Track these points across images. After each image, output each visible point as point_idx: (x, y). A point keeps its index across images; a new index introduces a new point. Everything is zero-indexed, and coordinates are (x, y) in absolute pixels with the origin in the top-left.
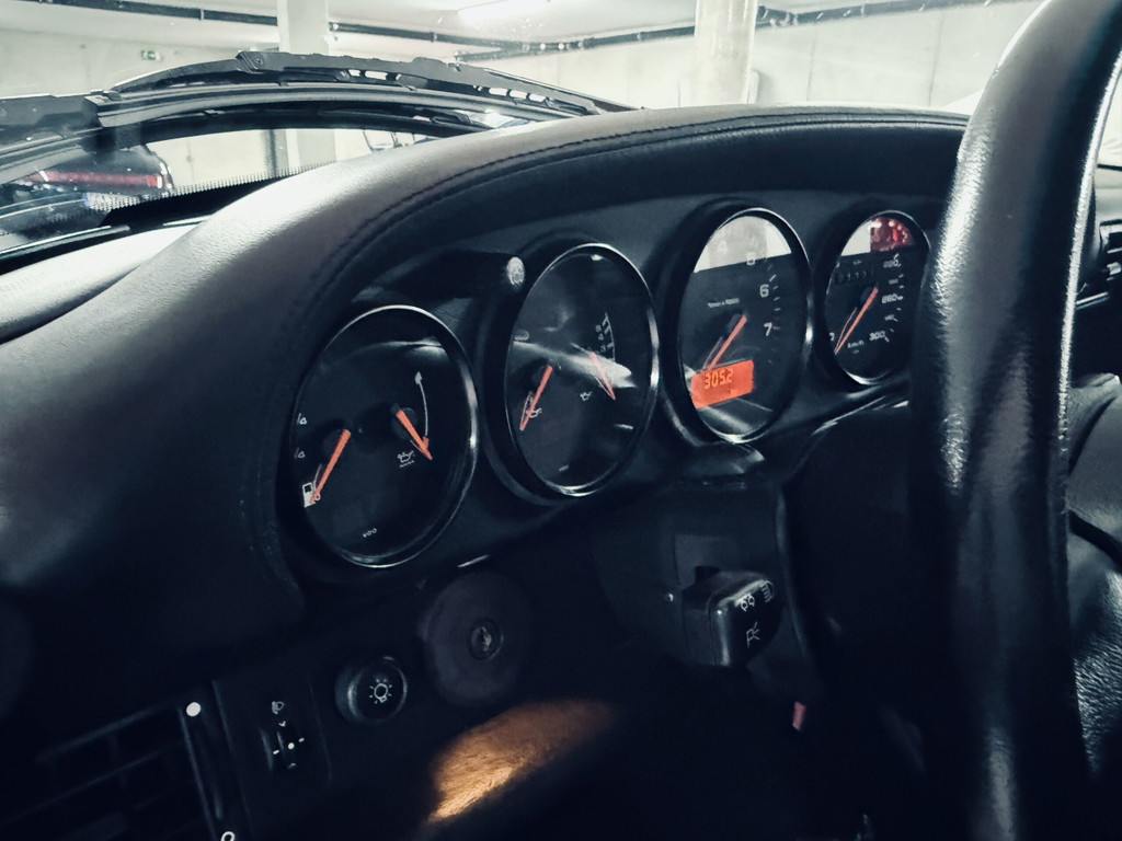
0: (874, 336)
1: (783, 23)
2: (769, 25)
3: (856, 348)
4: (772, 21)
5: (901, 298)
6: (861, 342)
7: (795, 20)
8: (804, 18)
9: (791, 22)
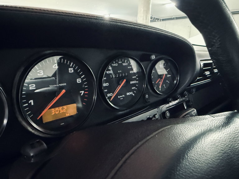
0: (128, 94)
1: (159, 21)
2: (156, 21)
3: (121, 98)
4: (157, 20)
5: (137, 82)
6: (124, 96)
7: (161, 20)
8: (163, 20)
9: (160, 21)
